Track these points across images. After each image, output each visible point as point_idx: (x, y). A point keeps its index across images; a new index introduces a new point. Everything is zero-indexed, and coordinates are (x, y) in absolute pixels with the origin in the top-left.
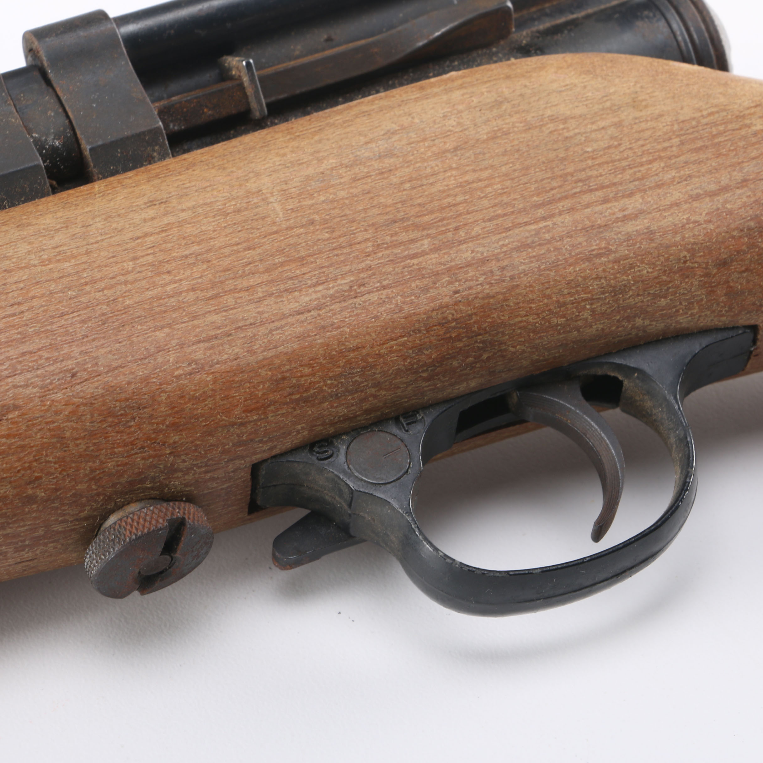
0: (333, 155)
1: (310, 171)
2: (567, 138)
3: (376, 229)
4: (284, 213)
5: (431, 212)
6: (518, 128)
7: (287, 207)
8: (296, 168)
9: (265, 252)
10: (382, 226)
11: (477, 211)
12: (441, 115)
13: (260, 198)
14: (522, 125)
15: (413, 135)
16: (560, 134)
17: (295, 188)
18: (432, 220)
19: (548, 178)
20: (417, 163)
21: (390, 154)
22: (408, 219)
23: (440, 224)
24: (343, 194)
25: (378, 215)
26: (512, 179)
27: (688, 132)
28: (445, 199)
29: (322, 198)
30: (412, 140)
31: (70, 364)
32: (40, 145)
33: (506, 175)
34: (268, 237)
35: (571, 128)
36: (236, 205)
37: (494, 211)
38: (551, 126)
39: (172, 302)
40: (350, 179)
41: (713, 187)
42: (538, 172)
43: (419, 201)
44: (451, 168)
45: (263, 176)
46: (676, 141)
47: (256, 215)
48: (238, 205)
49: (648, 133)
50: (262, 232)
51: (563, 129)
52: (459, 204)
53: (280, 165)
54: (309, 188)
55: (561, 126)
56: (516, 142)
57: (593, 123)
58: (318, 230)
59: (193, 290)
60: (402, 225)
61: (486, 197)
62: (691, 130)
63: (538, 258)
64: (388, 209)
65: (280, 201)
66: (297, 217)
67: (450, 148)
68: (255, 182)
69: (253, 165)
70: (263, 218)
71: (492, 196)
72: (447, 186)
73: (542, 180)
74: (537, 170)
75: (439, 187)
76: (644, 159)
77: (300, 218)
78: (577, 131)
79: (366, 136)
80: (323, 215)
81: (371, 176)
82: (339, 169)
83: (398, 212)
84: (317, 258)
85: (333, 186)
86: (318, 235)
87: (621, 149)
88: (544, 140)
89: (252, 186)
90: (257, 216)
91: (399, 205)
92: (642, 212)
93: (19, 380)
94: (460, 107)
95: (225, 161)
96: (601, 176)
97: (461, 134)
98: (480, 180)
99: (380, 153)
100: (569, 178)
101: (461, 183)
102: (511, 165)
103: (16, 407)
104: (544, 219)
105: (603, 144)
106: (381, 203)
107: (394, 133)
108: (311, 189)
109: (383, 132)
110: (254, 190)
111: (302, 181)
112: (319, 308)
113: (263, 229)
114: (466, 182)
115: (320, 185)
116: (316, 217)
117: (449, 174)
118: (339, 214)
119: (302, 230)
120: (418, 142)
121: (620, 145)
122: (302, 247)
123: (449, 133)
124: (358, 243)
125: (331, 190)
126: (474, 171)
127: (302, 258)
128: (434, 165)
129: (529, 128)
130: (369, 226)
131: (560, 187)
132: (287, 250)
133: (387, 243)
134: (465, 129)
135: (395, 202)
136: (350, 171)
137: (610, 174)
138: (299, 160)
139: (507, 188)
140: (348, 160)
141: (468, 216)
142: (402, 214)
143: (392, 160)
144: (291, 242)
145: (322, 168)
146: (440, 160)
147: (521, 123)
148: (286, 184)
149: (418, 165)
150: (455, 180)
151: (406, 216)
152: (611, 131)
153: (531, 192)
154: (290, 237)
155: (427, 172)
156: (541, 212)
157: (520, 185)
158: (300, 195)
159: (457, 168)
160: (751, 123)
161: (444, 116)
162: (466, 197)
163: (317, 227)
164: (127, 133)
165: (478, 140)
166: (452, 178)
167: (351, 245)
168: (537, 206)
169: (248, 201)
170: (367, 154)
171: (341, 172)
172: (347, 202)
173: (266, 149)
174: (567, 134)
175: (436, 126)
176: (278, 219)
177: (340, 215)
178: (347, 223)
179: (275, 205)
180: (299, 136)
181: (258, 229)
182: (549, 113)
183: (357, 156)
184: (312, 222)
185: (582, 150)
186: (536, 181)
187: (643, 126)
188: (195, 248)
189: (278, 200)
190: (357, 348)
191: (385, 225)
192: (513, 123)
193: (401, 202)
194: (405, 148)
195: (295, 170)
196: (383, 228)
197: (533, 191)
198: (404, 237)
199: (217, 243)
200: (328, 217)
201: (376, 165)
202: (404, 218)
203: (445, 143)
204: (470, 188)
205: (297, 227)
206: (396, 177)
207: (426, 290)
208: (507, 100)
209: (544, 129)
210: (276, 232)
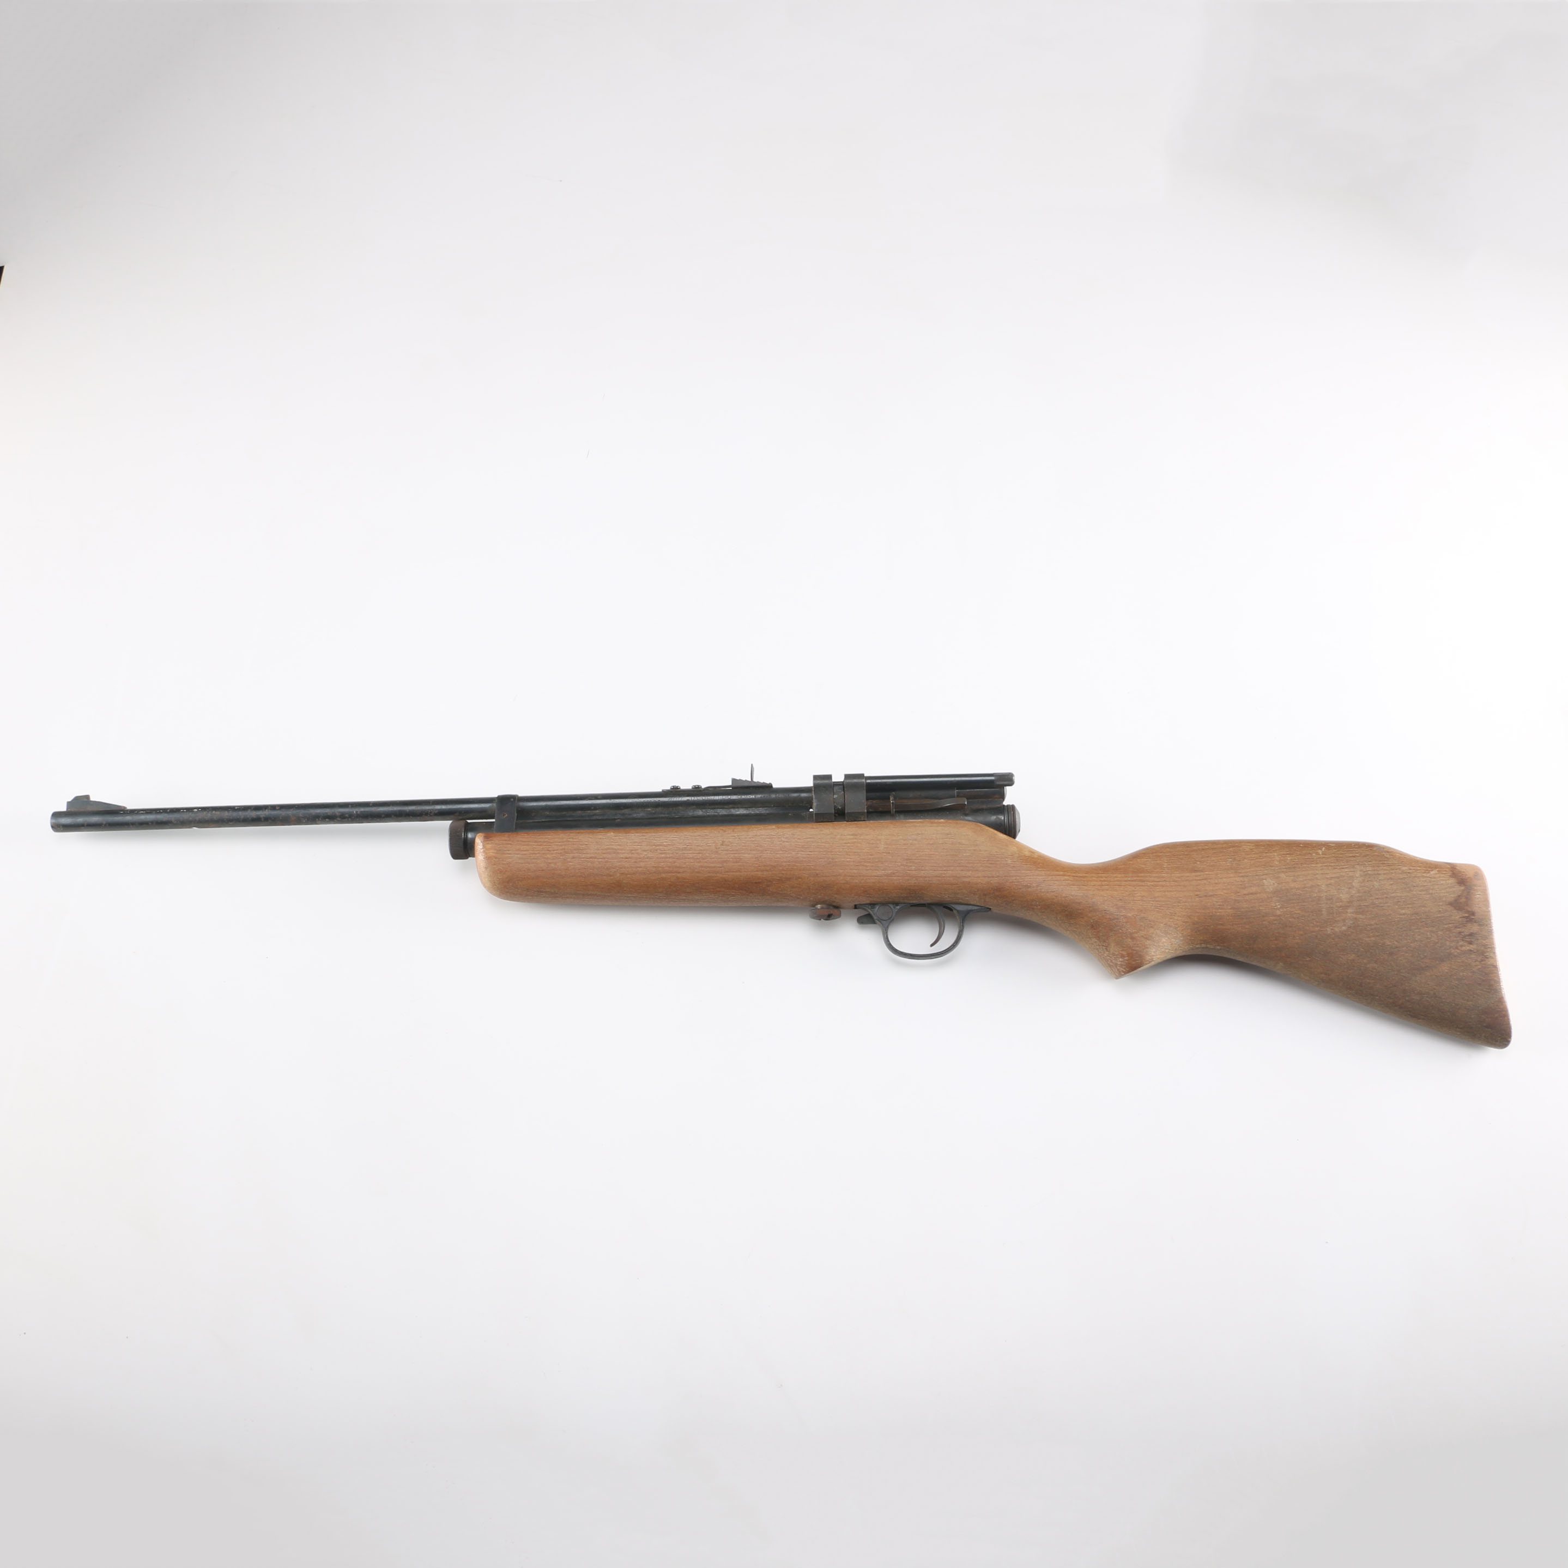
1: (894, 838)
21: (915, 840)
31: (817, 872)
32: (835, 807)
39: (847, 863)
41: (990, 875)
59: (853, 862)
63: (939, 880)
92: (970, 877)
93: (804, 872)
103: (801, 878)
104: (945, 871)
107: (919, 834)
112: (881, 876)
156: (945, 869)
164: (857, 811)
168: (945, 867)
188: (859, 851)
190: (886, 889)
198: (909, 864)
199: (864, 851)
207: (908, 880)
208: (951, 834)
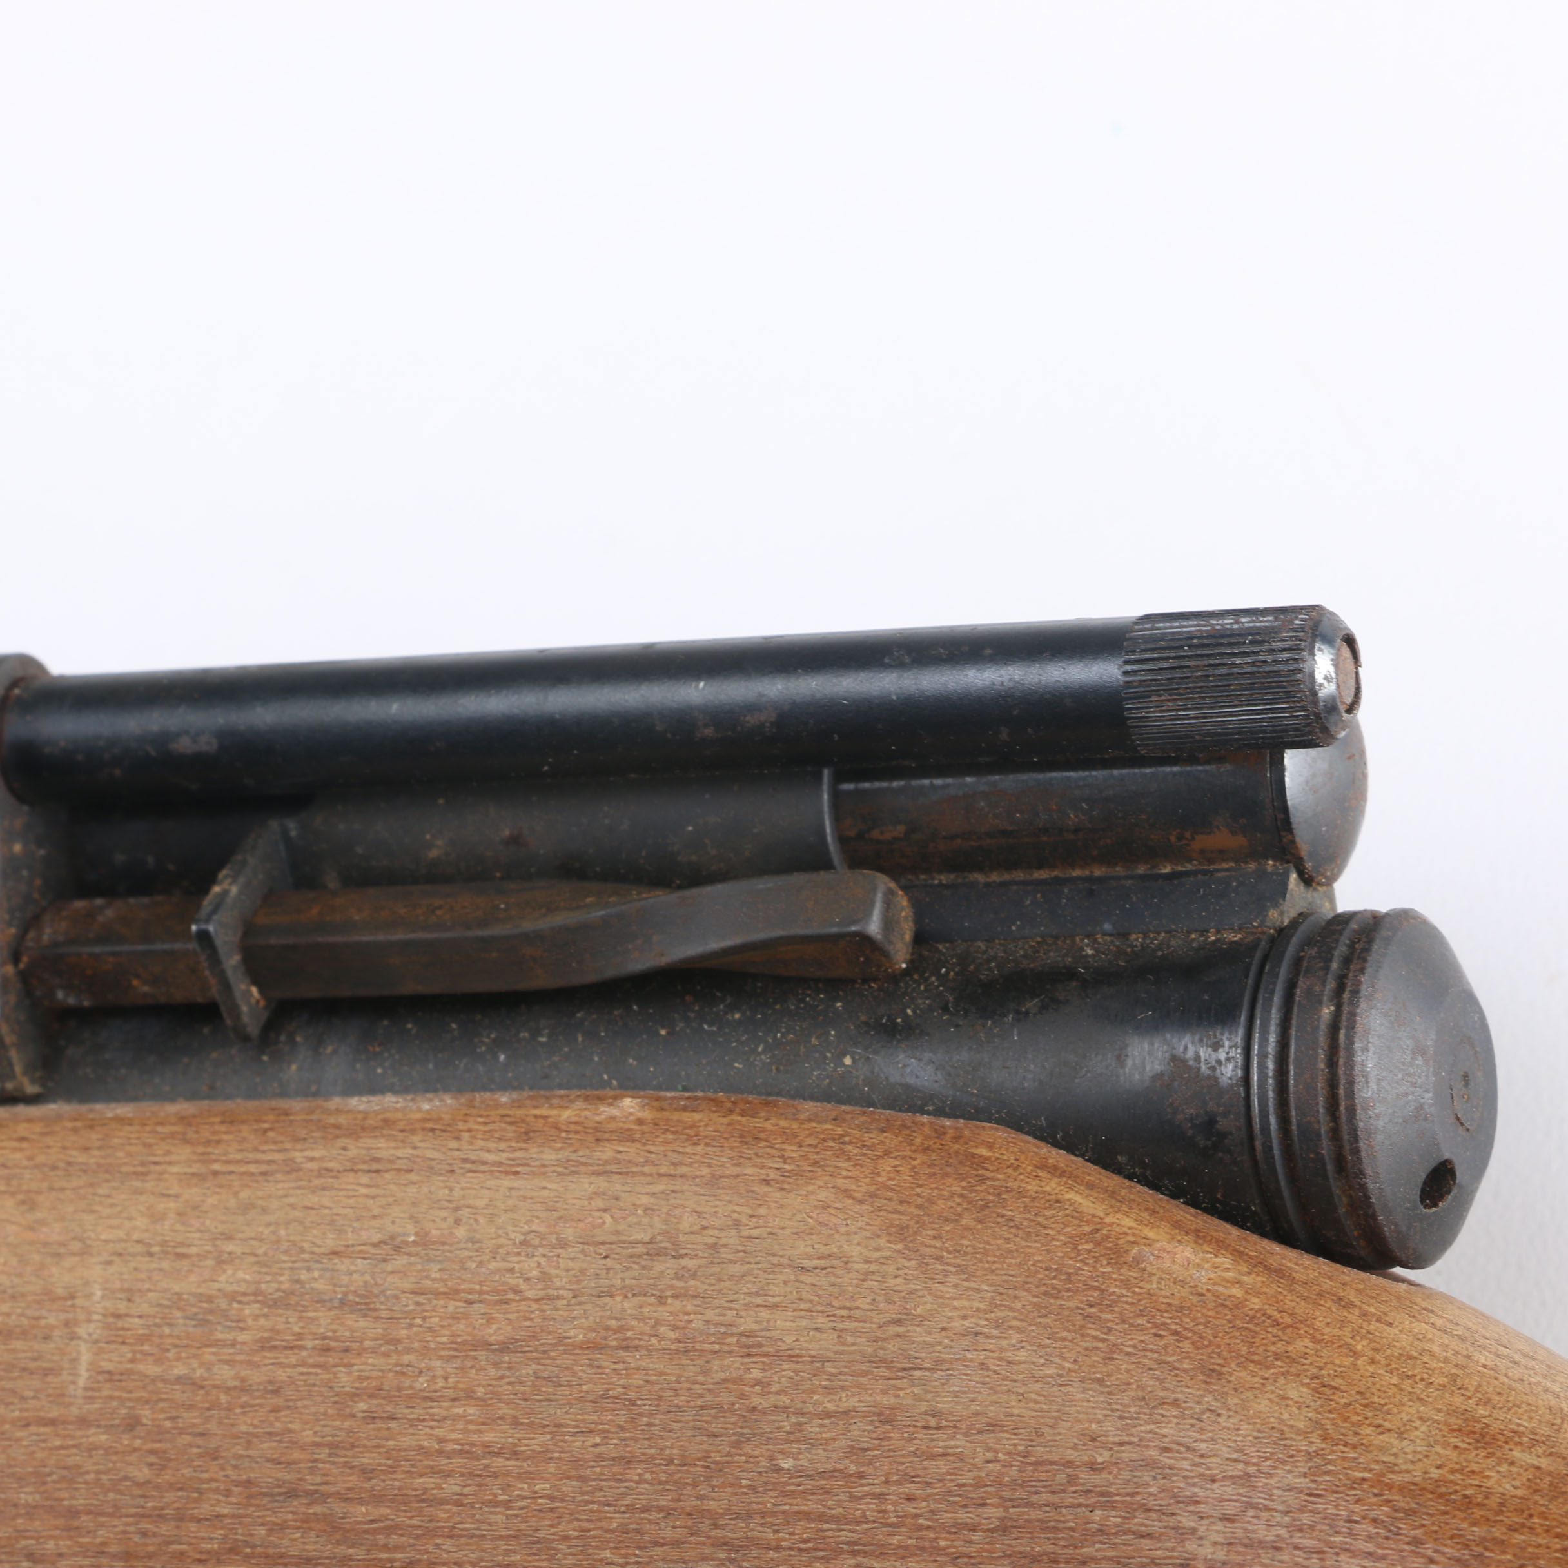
0: (253, 1259)
1: (190, 1285)
2: (754, 1409)
3: (250, 1497)
4: (90, 1377)
5: (377, 1498)
6: (662, 1339)
7: (103, 1364)
8: (165, 1265)
9: (10, 1466)
10: (265, 1495)
11: (471, 1537)
12: (519, 1238)
13: (63, 1316)
14: (672, 1335)
15: (434, 1270)
16: (742, 1396)
17: (140, 1317)
18: (372, 1521)
19: (660, 1509)
20: (408, 1351)
21: (366, 1303)
22: (324, 1498)
23: (381, 1539)
24: (225, 1374)
25: (268, 1460)
26: (583, 1479)
27: (1034, 1498)
28: (421, 1476)
29: (180, 1370)
30: (427, 1283)
33: (576, 1462)
34: (33, 1429)
35: (775, 1387)
36: (8, 1315)
37: (507, 1553)
38: (734, 1365)
40: (257, 1341)
42: (646, 1481)
43: (366, 1459)
44: (470, 1395)
45: (94, 1260)
46: (994, 1513)
47: (35, 1359)
48: (14, 1317)
49: (942, 1466)
50: (27, 1410)
51: (758, 1382)
52: (443, 1502)
53: (138, 1242)
54: (167, 1330)
55: (756, 1374)
56: (637, 1380)
57: (829, 1390)
58: (135, 1450)
60: (303, 1509)
61: (506, 1504)
62: (1045, 1497)
64: (296, 1455)
65: (96, 1342)
66: (111, 1398)
67: (493, 1339)
68: (71, 1270)
69: (89, 1219)
70: (47, 1372)
71: (521, 1508)
72: (441, 1441)
73: (645, 1510)
74: (648, 1476)
75: (424, 1438)
76: (895, 1540)
77: (115, 1404)
78: (785, 1400)
79: (341, 1231)
80: (162, 1416)
81: (302, 1348)
82: (248, 1303)
83: (312, 1470)
84: (102, 1525)
85: (215, 1344)
86: (131, 1464)
87: (858, 1491)
88: (701, 1396)
89: (60, 1277)
90: (38, 1363)
91: (323, 1454)
94: (569, 1233)
95: (45, 1185)
96: (778, 1548)
97: (535, 1306)
98: (515, 1455)
99: (345, 1294)
100: (705, 1526)
101: (473, 1445)
102: (598, 1440)
105: (822, 1459)
106: (290, 1431)
107: (401, 1248)
108: (170, 1336)
109: (377, 1237)
110: (60, 1292)
111: (159, 1305)
113: (33, 1403)
114: (486, 1446)
115: (191, 1330)
116: (146, 1413)
117: (460, 1411)
118: (194, 1425)
119: (104, 1437)
120: (438, 1294)
121: (862, 1476)
122: (86, 1483)
123: (511, 1296)
124: (199, 1521)
125: (208, 1354)
126: (515, 1423)
127: (74, 1513)
128: (439, 1372)
129: (685, 1349)
130: (238, 1484)
131: (676, 1544)
132: (54, 1477)
133: (254, 1547)
134: (550, 1298)
135: (318, 1439)
136: (265, 1316)
137: (800, 1550)
138: (182, 1244)
139: (562, 1500)
140: (275, 1285)
141: (448, 1544)
142: (318, 1480)
143: (362, 1323)
144: (71, 1461)
145: (217, 1286)
146: (457, 1363)
147: (675, 1328)
148: (129, 1300)
149: (406, 1359)
150: (465, 1431)
151: (323, 1488)
152: (859, 1430)
153: (607, 1531)
154: (74, 1446)
155: (418, 1386)
157: (593, 1502)
158: (143, 1339)
159: (483, 1403)
160: (1194, 1531)
161: (524, 1243)
162: (466, 1491)
163: (138, 1443)
165: (561, 1339)
166: (460, 1425)
167: (181, 1520)
169: (37, 1314)
170: (320, 1286)
171: (247, 1312)
172: (223, 1398)
173: (138, 1184)
174: (756, 1401)
175: (493, 1265)
176: (72, 1387)
177: (196, 1430)
178: (200, 1456)
179: (83, 1347)
180: (215, 1173)
181: (23, 1399)
182: (747, 1323)
183: (298, 1281)
184: (132, 1424)
185: (772, 1458)
186: (631, 1508)
187: (941, 1442)
189: (95, 1337)
191: (272, 1495)
192: (658, 1323)
193: (330, 1445)
194: (404, 1301)
195: (161, 1270)
196: (265, 1500)
197: (613, 1531)
198: (294, 1542)
200: (168, 1424)
201: (324, 1321)
202: (316, 1492)
203: (490, 1320)
204: (487, 1467)
205: (99, 1426)
206: (349, 1374)
208: (675, 1249)
209: (716, 1364)
210: (53, 1422)
